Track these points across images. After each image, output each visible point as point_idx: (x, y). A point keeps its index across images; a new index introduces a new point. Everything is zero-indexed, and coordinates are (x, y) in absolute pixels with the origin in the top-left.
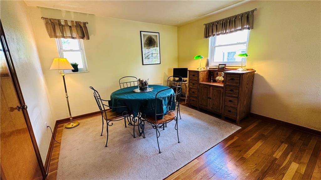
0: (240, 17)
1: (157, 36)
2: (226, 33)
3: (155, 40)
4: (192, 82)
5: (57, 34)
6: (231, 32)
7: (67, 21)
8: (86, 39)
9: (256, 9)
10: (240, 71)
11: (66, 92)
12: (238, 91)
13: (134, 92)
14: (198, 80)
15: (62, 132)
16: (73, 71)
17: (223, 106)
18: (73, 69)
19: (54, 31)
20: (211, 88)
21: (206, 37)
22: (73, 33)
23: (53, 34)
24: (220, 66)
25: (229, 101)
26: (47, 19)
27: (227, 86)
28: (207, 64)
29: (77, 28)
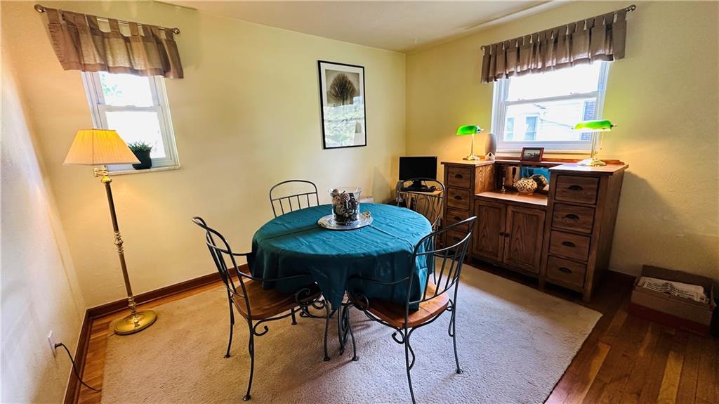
0: (585, 28)
1: (358, 74)
2: (544, 69)
3: (355, 85)
4: (452, 193)
5: (85, 59)
6: (559, 66)
7: (116, 21)
8: (175, 77)
9: (633, 7)
10: (586, 166)
11: (116, 229)
12: (591, 220)
13: (322, 229)
14: (472, 187)
15: (105, 346)
16: (137, 167)
17: (545, 257)
18: (137, 161)
19: (77, 49)
20: (510, 209)
21: (488, 80)
22: (136, 59)
23: (73, 58)
24: (527, 153)
25: (565, 243)
26: (54, 13)
27: (559, 205)
28: (491, 148)
29: (148, 44)
